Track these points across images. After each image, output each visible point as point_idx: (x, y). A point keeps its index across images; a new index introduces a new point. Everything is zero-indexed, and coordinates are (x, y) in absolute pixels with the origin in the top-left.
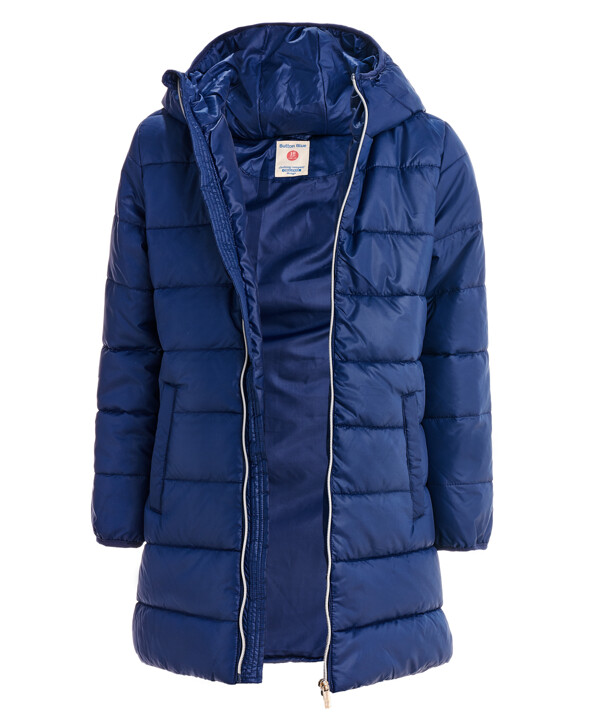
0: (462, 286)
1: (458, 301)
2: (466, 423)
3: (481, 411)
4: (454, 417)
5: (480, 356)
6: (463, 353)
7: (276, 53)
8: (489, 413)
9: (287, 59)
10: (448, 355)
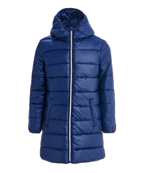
0: (107, 76)
1: (106, 79)
2: (109, 105)
3: (112, 103)
4: (106, 104)
5: (112, 91)
6: (108, 90)
7: (69, 24)
8: (114, 103)
9: (71, 26)
10: (104, 90)
